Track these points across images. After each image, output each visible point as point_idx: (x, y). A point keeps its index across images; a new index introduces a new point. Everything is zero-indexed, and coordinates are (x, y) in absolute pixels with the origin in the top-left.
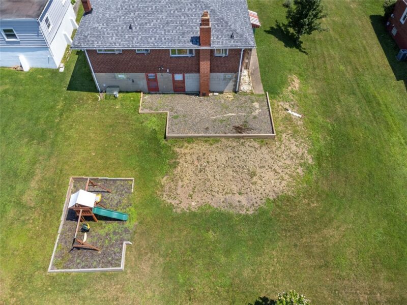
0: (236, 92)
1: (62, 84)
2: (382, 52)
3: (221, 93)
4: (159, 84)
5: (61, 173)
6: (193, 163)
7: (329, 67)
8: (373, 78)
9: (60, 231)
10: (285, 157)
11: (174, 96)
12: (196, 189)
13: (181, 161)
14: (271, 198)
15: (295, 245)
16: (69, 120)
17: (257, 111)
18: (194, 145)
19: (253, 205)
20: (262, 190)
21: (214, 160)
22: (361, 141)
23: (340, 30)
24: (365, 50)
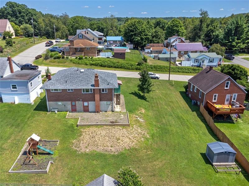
0: (113, 112)
1: (32, 108)
2: (185, 102)
3: (106, 112)
4: (77, 107)
5: (24, 138)
6: (89, 134)
7: (159, 106)
8: (181, 111)
9: (18, 158)
10: (135, 133)
11: (83, 113)
12: (90, 144)
13: (84, 134)
14: (127, 149)
15: (138, 167)
16: (32, 120)
17: (122, 117)
18: (90, 128)
19: (118, 151)
20: (122, 146)
21: (100, 133)
22: (175, 131)
23: (165, 95)
24: (177, 102)
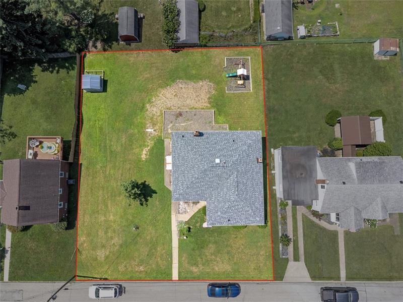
10: (160, 104)
12: (200, 89)
13: (206, 100)
14: (169, 87)
19: (176, 84)
20: (172, 89)
21: (192, 100)
